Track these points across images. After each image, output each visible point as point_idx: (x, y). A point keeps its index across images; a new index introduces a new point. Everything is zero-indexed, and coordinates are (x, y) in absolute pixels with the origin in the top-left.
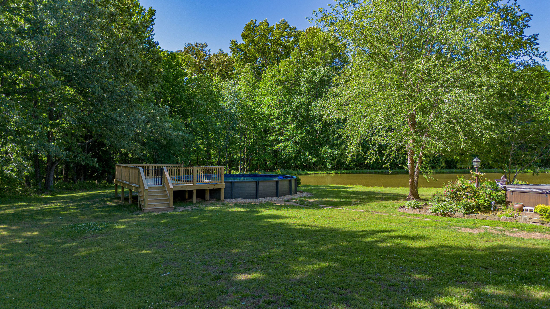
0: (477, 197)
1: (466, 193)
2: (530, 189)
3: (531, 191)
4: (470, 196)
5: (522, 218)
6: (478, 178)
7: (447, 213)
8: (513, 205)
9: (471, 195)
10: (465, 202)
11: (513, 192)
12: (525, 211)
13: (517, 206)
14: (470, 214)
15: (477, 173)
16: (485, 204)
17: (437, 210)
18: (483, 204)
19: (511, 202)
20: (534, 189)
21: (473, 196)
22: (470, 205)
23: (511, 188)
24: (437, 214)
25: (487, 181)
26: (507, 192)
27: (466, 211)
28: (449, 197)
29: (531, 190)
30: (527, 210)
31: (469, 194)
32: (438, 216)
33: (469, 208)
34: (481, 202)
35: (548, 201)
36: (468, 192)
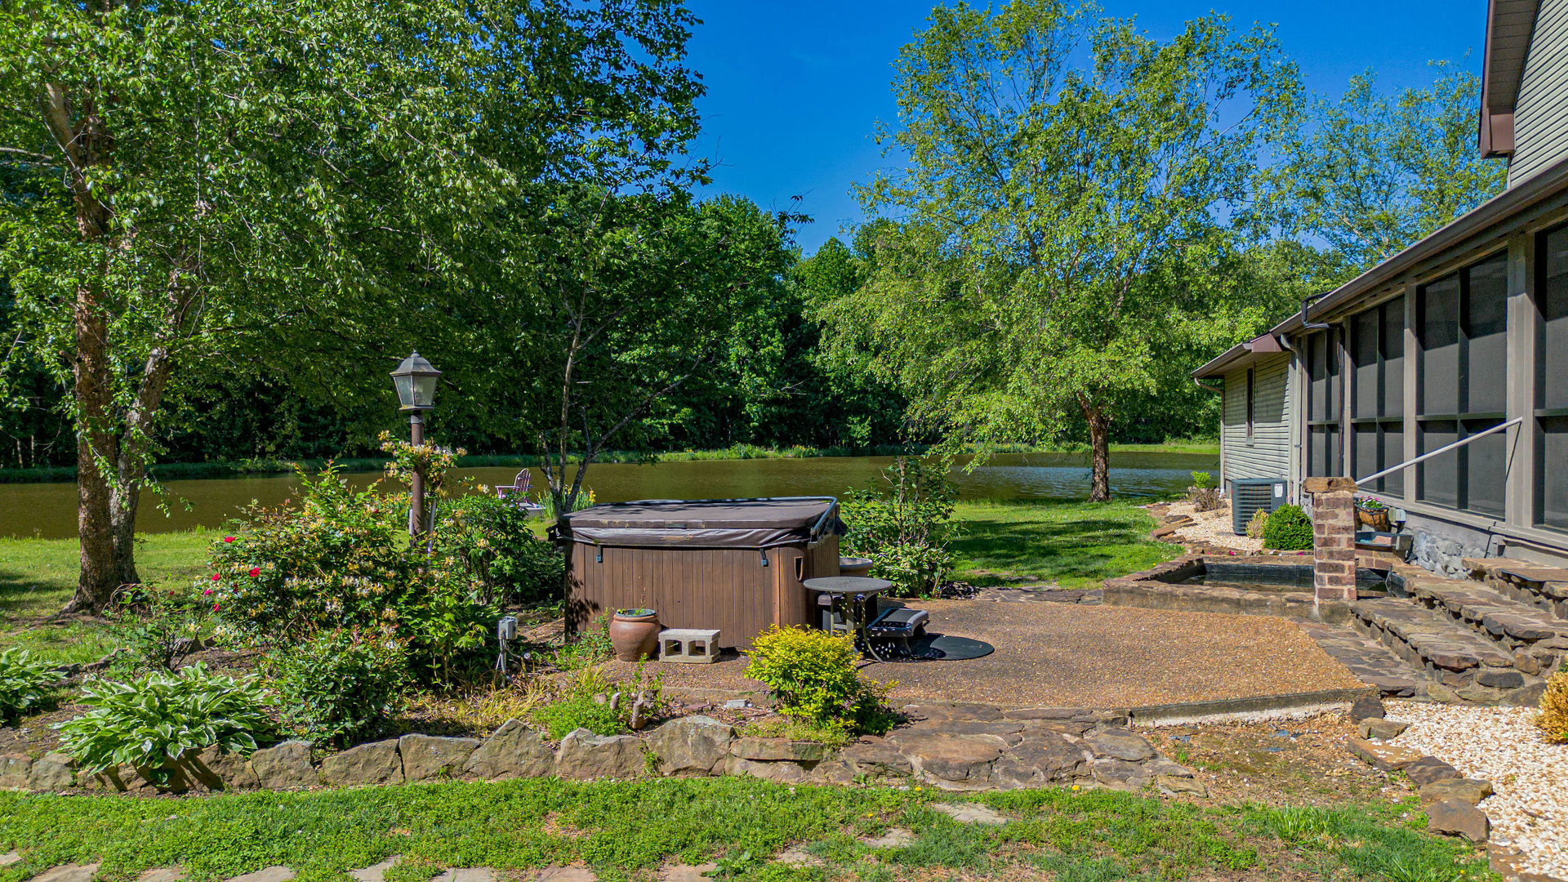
0: (414, 599)
1: (347, 581)
2: (686, 526)
3: (694, 540)
4: (372, 595)
5: (684, 732)
6: (424, 479)
7: (191, 754)
8: (606, 625)
9: (379, 588)
10: (334, 651)
11: (604, 546)
12: (669, 653)
13: (625, 627)
14: (357, 738)
15: (419, 449)
16: (463, 642)
17: (112, 743)
18: (448, 643)
19: (596, 607)
20: (709, 525)
21: (390, 598)
22: (362, 671)
23: (597, 525)
24: (113, 773)
25: (476, 492)
26: (577, 551)
27: (335, 718)
28: (237, 612)
29: (690, 533)
30: (676, 648)
31: (364, 587)
32: (121, 787)
33: (356, 692)
34: (435, 631)
35: (771, 586)
36: (363, 572)
